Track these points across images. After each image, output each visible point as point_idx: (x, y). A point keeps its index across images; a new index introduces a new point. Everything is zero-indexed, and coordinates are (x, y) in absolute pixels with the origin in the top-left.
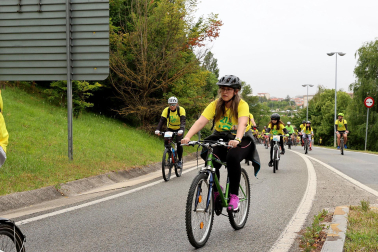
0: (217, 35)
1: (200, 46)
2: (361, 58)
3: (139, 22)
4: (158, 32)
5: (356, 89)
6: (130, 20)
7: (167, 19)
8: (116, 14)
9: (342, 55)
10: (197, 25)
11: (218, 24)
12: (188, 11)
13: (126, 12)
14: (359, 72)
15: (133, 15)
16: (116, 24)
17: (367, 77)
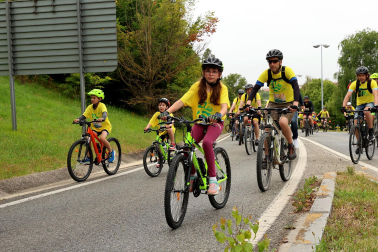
0: (214, 31)
1: (199, 41)
2: (344, 50)
3: (143, 21)
4: (161, 30)
5: (340, 78)
6: (135, 20)
7: (168, 18)
8: (123, 15)
9: (326, 47)
10: (196, 23)
11: (215, 20)
12: (187, 10)
13: (131, 13)
14: (342, 62)
15: (138, 14)
16: (124, 24)
17: (350, 67)
